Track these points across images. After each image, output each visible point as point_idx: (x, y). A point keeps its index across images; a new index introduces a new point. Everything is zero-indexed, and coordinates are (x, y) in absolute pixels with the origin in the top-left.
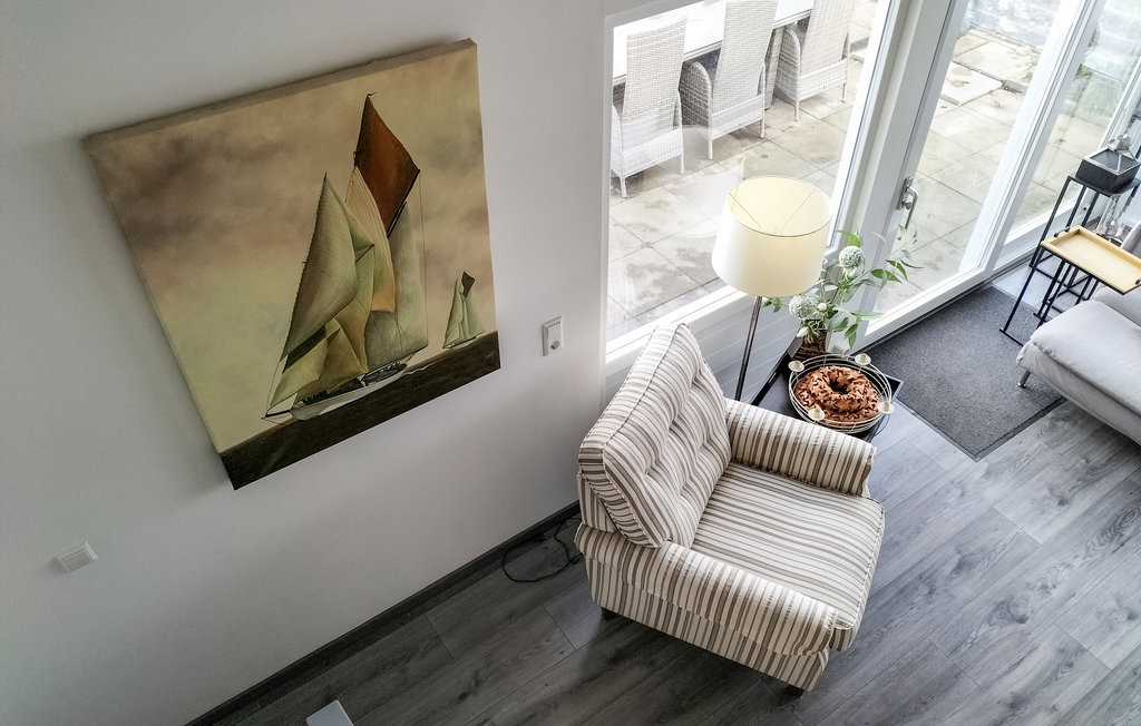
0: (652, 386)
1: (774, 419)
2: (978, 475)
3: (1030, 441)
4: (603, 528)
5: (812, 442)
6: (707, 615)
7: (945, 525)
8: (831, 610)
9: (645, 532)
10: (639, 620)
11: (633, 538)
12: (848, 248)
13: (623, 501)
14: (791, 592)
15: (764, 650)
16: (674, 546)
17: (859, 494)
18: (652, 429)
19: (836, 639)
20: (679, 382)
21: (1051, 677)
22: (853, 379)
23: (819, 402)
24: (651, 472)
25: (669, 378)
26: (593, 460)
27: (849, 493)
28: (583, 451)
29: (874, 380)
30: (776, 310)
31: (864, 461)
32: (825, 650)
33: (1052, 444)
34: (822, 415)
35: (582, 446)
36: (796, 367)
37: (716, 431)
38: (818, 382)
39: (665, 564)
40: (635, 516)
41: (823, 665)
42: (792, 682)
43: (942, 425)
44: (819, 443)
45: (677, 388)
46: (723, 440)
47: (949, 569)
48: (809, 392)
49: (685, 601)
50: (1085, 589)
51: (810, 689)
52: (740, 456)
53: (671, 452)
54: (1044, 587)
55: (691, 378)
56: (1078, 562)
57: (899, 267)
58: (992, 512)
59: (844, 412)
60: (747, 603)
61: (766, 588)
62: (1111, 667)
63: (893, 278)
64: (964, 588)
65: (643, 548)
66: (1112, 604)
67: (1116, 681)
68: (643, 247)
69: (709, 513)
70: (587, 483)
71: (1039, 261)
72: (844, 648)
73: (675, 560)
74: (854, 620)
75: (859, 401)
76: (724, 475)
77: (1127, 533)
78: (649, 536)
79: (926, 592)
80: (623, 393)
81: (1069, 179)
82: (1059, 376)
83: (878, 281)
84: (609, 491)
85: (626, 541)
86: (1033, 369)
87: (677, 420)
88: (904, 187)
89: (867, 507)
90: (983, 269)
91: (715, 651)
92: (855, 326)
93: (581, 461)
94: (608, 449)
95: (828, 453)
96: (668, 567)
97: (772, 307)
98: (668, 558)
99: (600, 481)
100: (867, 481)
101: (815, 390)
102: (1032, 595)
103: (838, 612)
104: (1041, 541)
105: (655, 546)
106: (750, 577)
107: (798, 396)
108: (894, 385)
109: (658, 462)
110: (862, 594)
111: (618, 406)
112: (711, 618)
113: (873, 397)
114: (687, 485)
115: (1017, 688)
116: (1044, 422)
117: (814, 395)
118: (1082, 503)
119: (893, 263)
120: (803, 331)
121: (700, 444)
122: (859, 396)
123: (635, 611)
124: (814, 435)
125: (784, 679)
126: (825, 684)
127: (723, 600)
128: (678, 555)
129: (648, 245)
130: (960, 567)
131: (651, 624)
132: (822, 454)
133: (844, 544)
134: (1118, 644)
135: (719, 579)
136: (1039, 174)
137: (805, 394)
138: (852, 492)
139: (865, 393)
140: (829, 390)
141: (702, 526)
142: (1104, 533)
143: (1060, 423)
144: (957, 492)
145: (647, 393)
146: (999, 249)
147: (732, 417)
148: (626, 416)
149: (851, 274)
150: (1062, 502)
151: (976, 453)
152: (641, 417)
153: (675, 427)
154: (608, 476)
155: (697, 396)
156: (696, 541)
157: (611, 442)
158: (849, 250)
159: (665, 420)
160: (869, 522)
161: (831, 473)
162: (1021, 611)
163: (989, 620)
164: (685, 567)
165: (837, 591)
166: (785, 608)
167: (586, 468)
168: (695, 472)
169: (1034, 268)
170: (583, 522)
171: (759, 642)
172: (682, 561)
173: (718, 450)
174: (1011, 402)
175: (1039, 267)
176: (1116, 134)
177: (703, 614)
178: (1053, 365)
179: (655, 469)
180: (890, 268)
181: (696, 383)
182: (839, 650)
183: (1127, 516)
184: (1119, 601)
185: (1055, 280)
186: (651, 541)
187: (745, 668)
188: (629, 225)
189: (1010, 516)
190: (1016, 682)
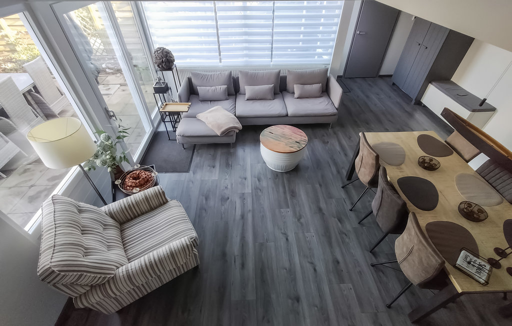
0: (57, 226)
1: (123, 201)
2: (192, 175)
3: (196, 160)
4: (84, 291)
5: (141, 198)
6: (152, 277)
7: (195, 192)
8: (186, 237)
9: (103, 276)
10: (132, 302)
11: (101, 282)
12: (102, 135)
13: (81, 275)
14: (171, 244)
15: (178, 268)
16: (120, 269)
17: (167, 201)
18: (71, 239)
19: (194, 243)
20: (70, 215)
21: (243, 205)
22: (139, 174)
23: (134, 187)
24: (86, 254)
25: (64, 217)
26: (49, 274)
27: (164, 203)
28: (40, 275)
29: (146, 170)
30: (95, 169)
31: (161, 191)
32: (194, 249)
33: (201, 157)
34: (138, 189)
35: (38, 274)
36: (118, 182)
37: (105, 221)
38: (129, 181)
39: (122, 278)
40: (93, 275)
41: (197, 253)
42: (193, 267)
43: (174, 170)
44: (143, 197)
45: (71, 218)
46: (110, 221)
47: (204, 201)
48: (129, 186)
49: (141, 281)
50: (233, 181)
51: (199, 263)
52: (122, 221)
53: (89, 241)
54: (226, 188)
55: (76, 211)
56: (227, 176)
57: (123, 132)
58: (202, 181)
59: (144, 184)
60: (161, 260)
61: (163, 250)
62: (251, 192)
63: (125, 137)
64: (211, 203)
65: (108, 281)
66: (240, 180)
67: (254, 194)
68: (30, 188)
69: (126, 247)
70: (56, 284)
71: (164, 120)
72: (198, 243)
73: (125, 273)
74: (194, 234)
75: (146, 177)
76: (121, 231)
77: (230, 163)
78: (106, 275)
79: (204, 211)
80: (44, 238)
81: (154, 94)
82: (189, 140)
83: (121, 140)
84: (71, 278)
85: (99, 286)
86: (183, 143)
87: (82, 229)
88: (107, 111)
89: (172, 203)
90: (152, 128)
91: (165, 283)
92: (125, 156)
93: (43, 280)
94: (53, 264)
95: (148, 197)
96: (124, 277)
97: (92, 170)
98: (121, 274)
99: (61, 279)
100: (166, 196)
101: (130, 184)
102: (225, 191)
103: (188, 236)
104: (217, 179)
105: (112, 276)
106: (155, 252)
107: (127, 189)
108: (152, 167)
109: (86, 249)
110: (190, 226)
111: (44, 245)
112: (154, 276)
113: (149, 174)
114: (108, 246)
115: (240, 213)
116: (195, 153)
117: (131, 186)
118: (217, 165)
119: (121, 132)
120: (109, 170)
121: (102, 229)
122: (144, 176)
123: (127, 301)
124: (140, 196)
125: (191, 268)
126: (201, 257)
127: (152, 267)
128: (124, 270)
129: (32, 186)
130: (206, 199)
131: (137, 298)
132: (147, 199)
133: (174, 218)
134: (248, 187)
135: (145, 263)
136: (147, 101)
137: (128, 188)
138: (165, 202)
139: (146, 174)
140: (134, 181)
141: (127, 253)
142: (226, 167)
143: (199, 151)
144: (191, 183)
145: (57, 230)
146: (152, 122)
147: (107, 212)
148: (53, 245)
149: (110, 142)
150: (214, 167)
151: (187, 171)
152: (61, 240)
153: (83, 232)
154: (63, 273)
155: (84, 215)
156: (129, 259)
157: (53, 260)
158: (103, 136)
159: (77, 233)
160: (177, 206)
161: (154, 203)
162: (226, 197)
163: (222, 205)
164: (130, 271)
165: (183, 231)
166: (173, 250)
167: (48, 281)
168: (108, 239)
169: (164, 122)
170: (74, 298)
171: (175, 267)
172: (127, 271)
173: (111, 225)
174: (185, 154)
175: (165, 121)
176: (156, 77)
177: (150, 278)
178: (186, 138)
179: (87, 252)
180: (122, 134)
181: (81, 211)
182: (197, 245)
183: (227, 160)
184: (241, 178)
185: (171, 121)
186: (108, 276)
187: (178, 277)
188: (16, 185)
189: (206, 179)
190: (238, 212)
